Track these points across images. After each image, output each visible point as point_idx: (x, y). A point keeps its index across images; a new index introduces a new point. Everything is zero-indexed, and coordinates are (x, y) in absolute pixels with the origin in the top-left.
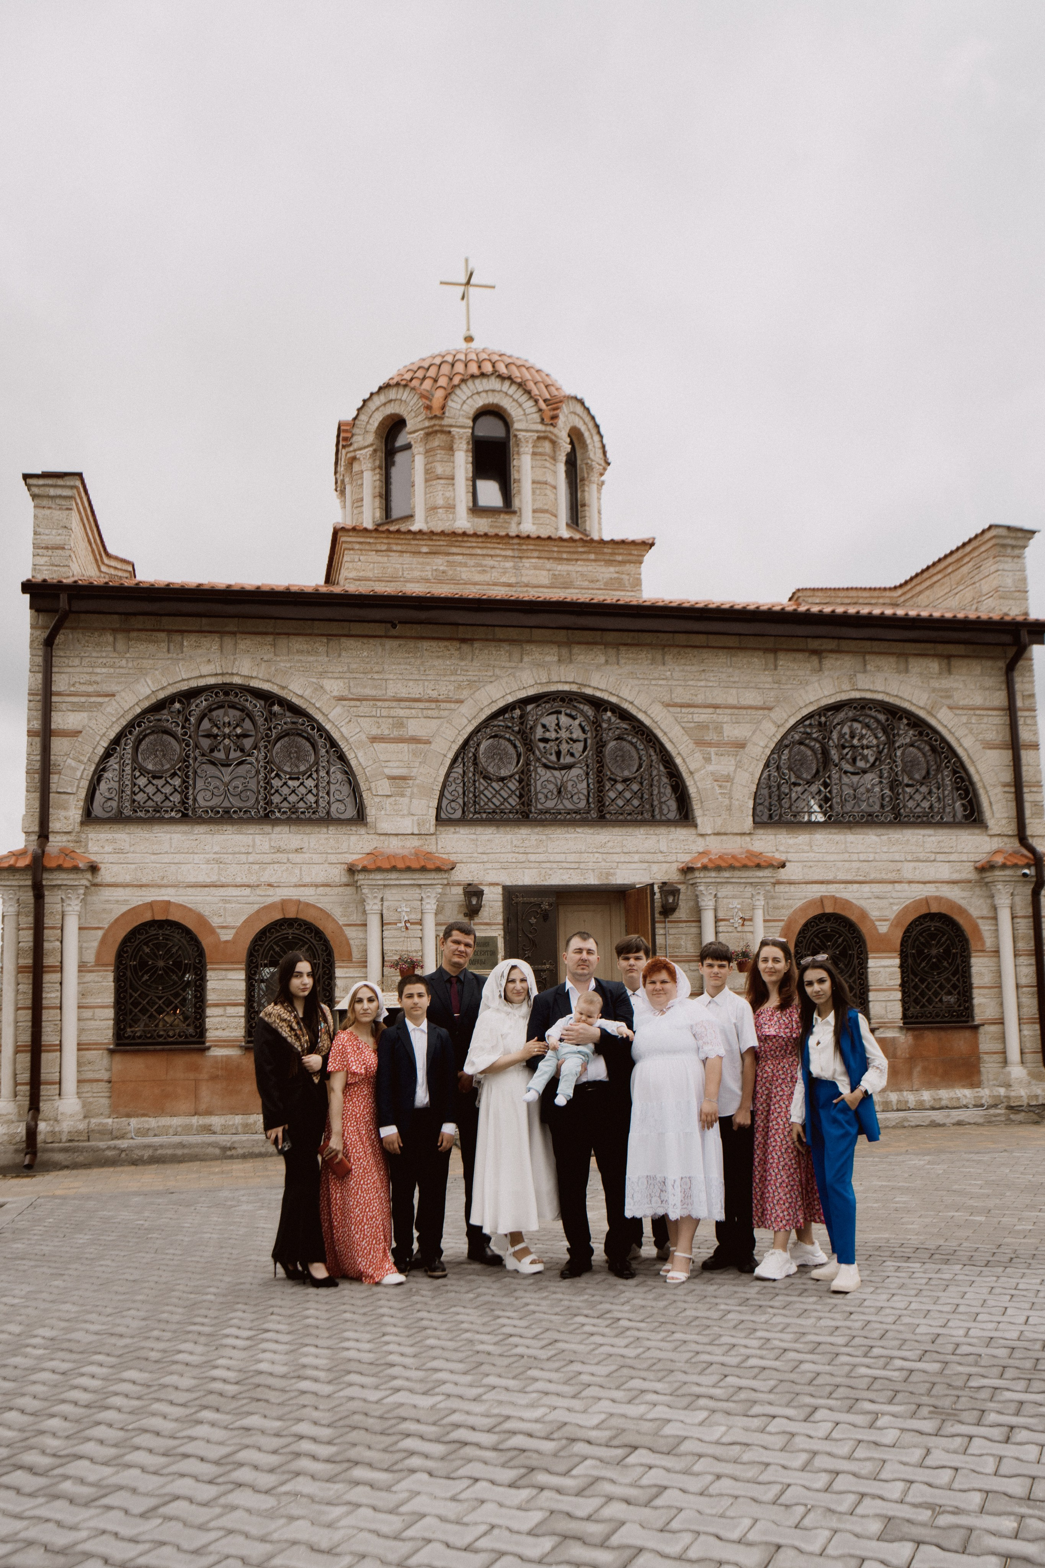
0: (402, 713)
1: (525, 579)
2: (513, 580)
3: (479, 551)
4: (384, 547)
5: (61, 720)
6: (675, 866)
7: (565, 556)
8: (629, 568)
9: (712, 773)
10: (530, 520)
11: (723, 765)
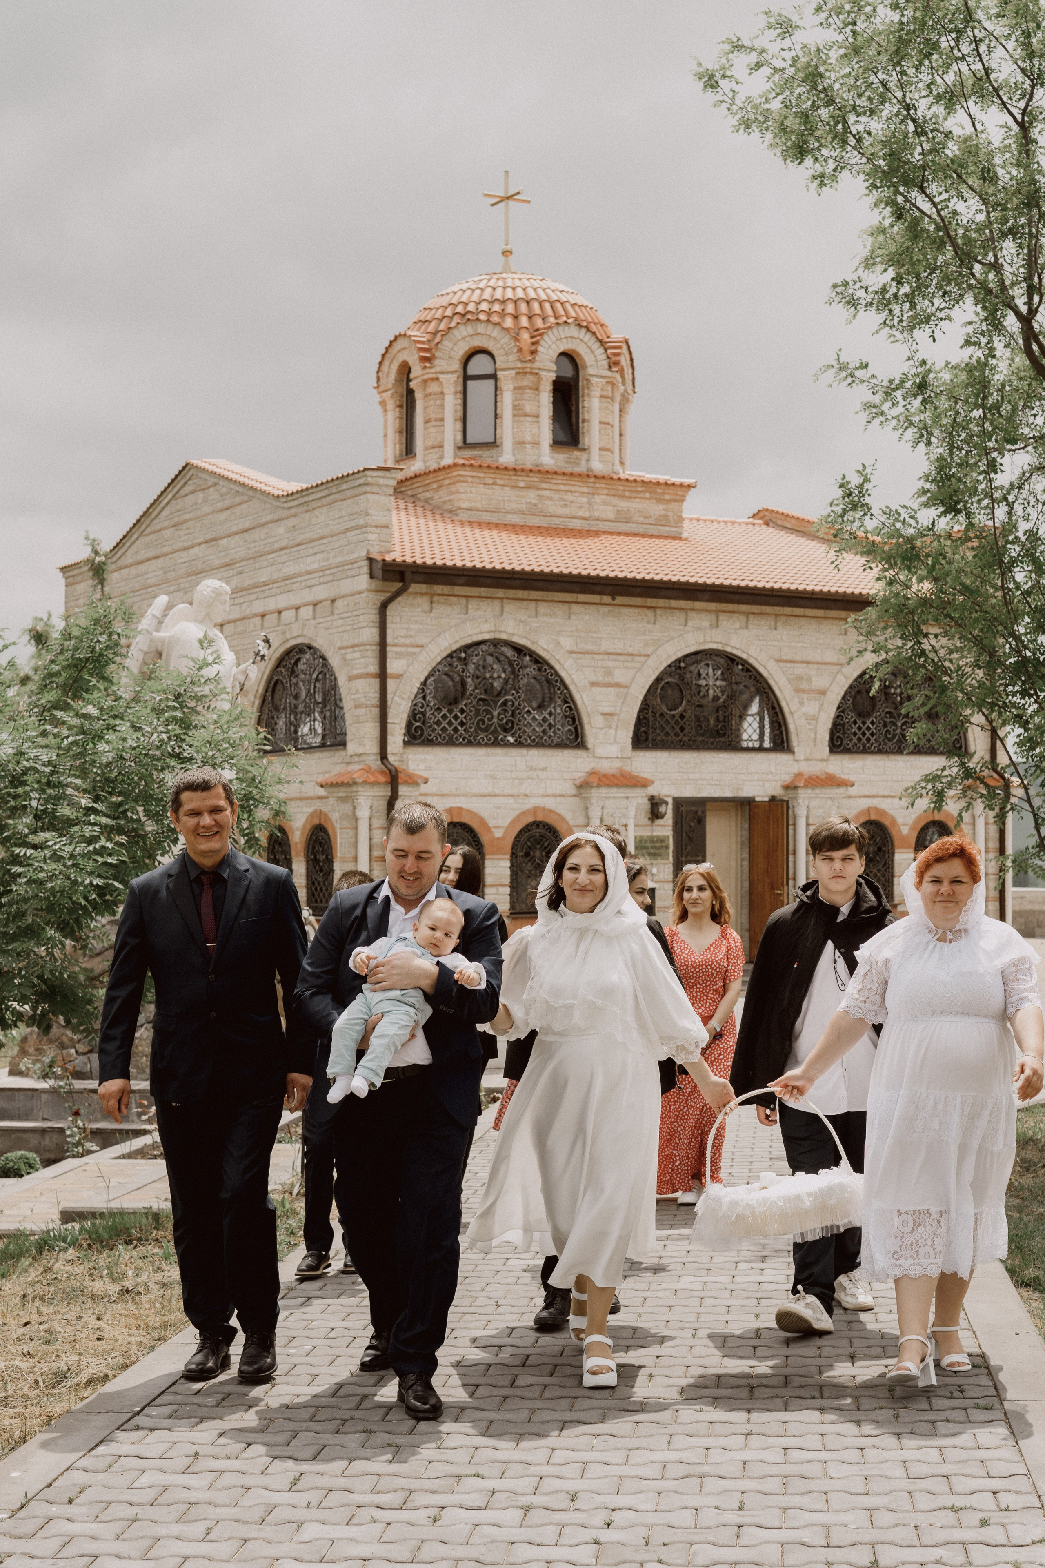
0: (610, 664)
1: (596, 514)
2: (587, 515)
3: (562, 487)
4: (491, 481)
5: (393, 666)
6: (779, 784)
7: (627, 494)
8: (674, 506)
9: (805, 714)
10: (597, 458)
11: (811, 708)
